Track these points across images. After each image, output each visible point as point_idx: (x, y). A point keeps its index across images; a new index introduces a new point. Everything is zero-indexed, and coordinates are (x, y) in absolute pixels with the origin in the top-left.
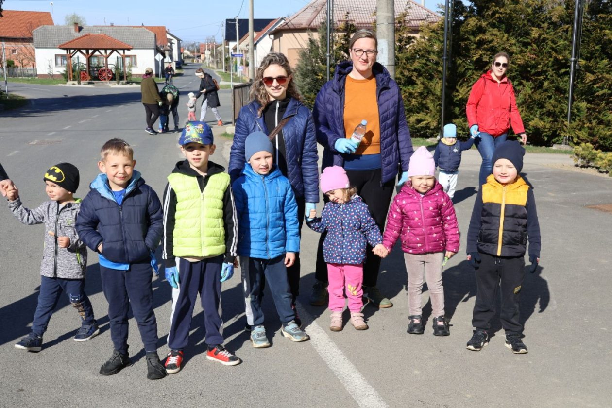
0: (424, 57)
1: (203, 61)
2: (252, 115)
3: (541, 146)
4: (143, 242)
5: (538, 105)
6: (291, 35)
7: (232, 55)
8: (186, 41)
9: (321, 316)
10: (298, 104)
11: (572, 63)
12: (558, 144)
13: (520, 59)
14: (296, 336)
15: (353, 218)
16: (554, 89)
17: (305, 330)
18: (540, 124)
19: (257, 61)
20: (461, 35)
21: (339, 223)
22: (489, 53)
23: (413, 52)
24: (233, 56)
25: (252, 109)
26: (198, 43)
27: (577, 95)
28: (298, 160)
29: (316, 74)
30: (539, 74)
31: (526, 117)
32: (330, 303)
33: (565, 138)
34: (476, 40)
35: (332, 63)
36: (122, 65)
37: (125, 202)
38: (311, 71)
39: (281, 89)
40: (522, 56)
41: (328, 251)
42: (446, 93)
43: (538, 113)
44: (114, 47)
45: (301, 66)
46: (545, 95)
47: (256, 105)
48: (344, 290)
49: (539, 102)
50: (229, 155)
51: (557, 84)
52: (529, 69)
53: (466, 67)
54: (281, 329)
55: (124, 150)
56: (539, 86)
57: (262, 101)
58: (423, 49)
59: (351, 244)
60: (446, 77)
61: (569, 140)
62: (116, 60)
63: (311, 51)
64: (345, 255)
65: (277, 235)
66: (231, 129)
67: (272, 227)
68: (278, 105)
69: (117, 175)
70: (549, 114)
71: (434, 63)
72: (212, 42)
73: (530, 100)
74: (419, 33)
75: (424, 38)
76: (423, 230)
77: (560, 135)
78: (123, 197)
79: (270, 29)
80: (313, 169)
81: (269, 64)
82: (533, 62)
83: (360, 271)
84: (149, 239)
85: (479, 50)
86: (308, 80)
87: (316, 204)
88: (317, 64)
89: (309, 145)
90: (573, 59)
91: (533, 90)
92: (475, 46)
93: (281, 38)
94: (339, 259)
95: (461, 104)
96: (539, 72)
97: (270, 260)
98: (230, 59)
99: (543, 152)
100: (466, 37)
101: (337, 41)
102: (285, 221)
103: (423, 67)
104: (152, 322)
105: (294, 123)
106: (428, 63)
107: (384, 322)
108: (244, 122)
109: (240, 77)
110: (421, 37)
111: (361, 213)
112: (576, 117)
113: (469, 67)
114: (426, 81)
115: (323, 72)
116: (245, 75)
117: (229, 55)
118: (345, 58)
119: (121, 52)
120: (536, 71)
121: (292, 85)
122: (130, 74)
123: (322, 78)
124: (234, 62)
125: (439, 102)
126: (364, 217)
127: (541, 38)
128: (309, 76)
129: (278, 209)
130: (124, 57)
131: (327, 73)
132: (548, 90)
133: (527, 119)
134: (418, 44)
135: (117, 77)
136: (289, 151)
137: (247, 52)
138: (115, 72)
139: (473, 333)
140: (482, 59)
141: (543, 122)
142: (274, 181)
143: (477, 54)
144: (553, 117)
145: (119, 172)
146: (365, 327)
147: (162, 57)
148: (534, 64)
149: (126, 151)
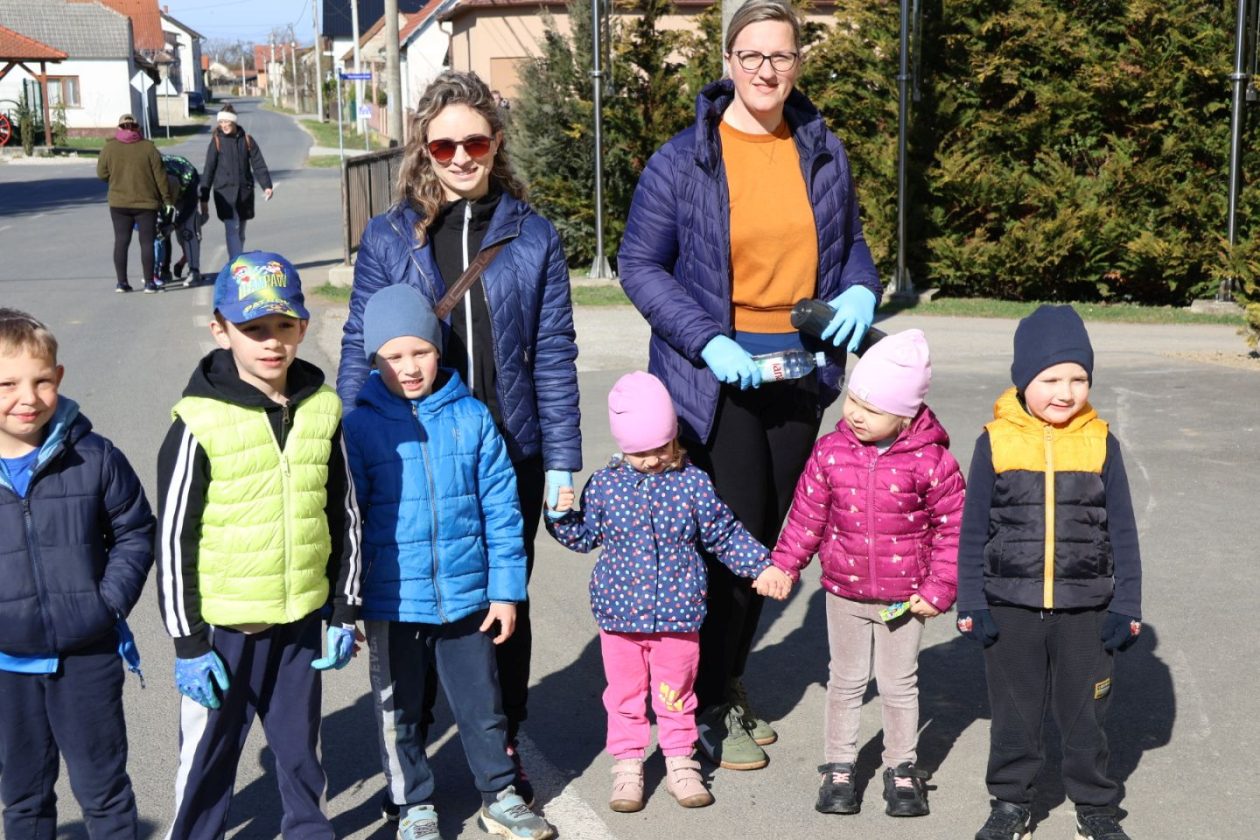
0: (849, 75)
1: (263, 91)
2: (398, 238)
3: (1162, 304)
4: (95, 593)
5: (1150, 195)
6: (498, 21)
7: (341, 75)
8: (216, 40)
9: (587, 772)
10: (519, 208)
11: (1238, 84)
12: (1205, 298)
13: (1099, 75)
14: (519, 828)
15: (679, 509)
16: (1191, 155)
17: (545, 810)
18: (1157, 248)
19: (408, 90)
20: (944, 18)
21: (644, 524)
22: (1017, 61)
23: (820, 63)
24: (344, 77)
25: (400, 223)
26: (250, 43)
27: (1252, 170)
28: (526, 358)
29: (566, 125)
30: (1148, 116)
31: (1120, 230)
32: (611, 736)
33: (1223, 282)
34: (984, 30)
35: (608, 94)
36: (38, 102)
37: (36, 488)
38: (553, 117)
39: (476, 169)
40: (1106, 69)
41: (612, 603)
42: (908, 172)
43: (1151, 217)
44: (14, 53)
45: (524, 103)
46: (1168, 172)
47: (409, 214)
48: (648, 700)
49: (1151, 189)
50: (339, 347)
51: (1197, 142)
52: (1124, 103)
53: (960, 101)
54: (480, 813)
55: (33, 339)
56: (1151, 149)
57: (426, 203)
58: (847, 55)
59: (676, 579)
60: (907, 127)
61: (1234, 288)
62: (22, 88)
63: (551, 67)
64: (664, 610)
65: (463, 559)
66: (343, 275)
67: (446, 535)
68: (468, 214)
69: (15, 410)
70: (1179, 220)
71: (875, 92)
72: (287, 40)
73: (1127, 186)
74: (836, 13)
75: (848, 27)
76: (867, 541)
77: (1211, 275)
78: (30, 473)
79: (442, 7)
80: (565, 381)
81: (444, 103)
82: (1135, 84)
83: (692, 648)
84: (111, 585)
85: (991, 55)
86: (545, 142)
87: (574, 474)
88: (567, 99)
89: (552, 318)
90: (1238, 75)
91: (1136, 159)
92: (981, 45)
93: (472, 30)
94: (645, 621)
95: (949, 198)
96: (1151, 109)
97: (447, 625)
98: (335, 86)
99: (1166, 321)
100: (957, 21)
101: (620, 37)
102: (482, 517)
103: (847, 104)
104: (123, 805)
105: (511, 261)
106: (861, 92)
107: (754, 782)
108: (379, 260)
109: (364, 135)
110: (839, 24)
111: (698, 495)
112: (1249, 228)
113: (967, 100)
114: (855, 139)
115: (583, 119)
116: (377, 130)
117: (332, 75)
118: (641, 81)
119: (35, 67)
120: (1143, 107)
121: (504, 157)
122: (63, 126)
123: (582, 136)
124: (347, 95)
125: (892, 195)
126: (708, 505)
127: (1154, 23)
128: (546, 131)
129: (461, 487)
130: (43, 81)
131: (594, 122)
132: (1174, 157)
133: (1121, 234)
134: (833, 42)
135: (26, 136)
136: (501, 335)
137: (381, 67)
138: (20, 122)
139: (990, 809)
140: (1000, 78)
141: (1165, 241)
142: (446, 413)
143: (988, 64)
144: (1190, 228)
145: (21, 402)
146: (705, 798)
147: (149, 82)
148: (1136, 90)
149: (38, 342)
